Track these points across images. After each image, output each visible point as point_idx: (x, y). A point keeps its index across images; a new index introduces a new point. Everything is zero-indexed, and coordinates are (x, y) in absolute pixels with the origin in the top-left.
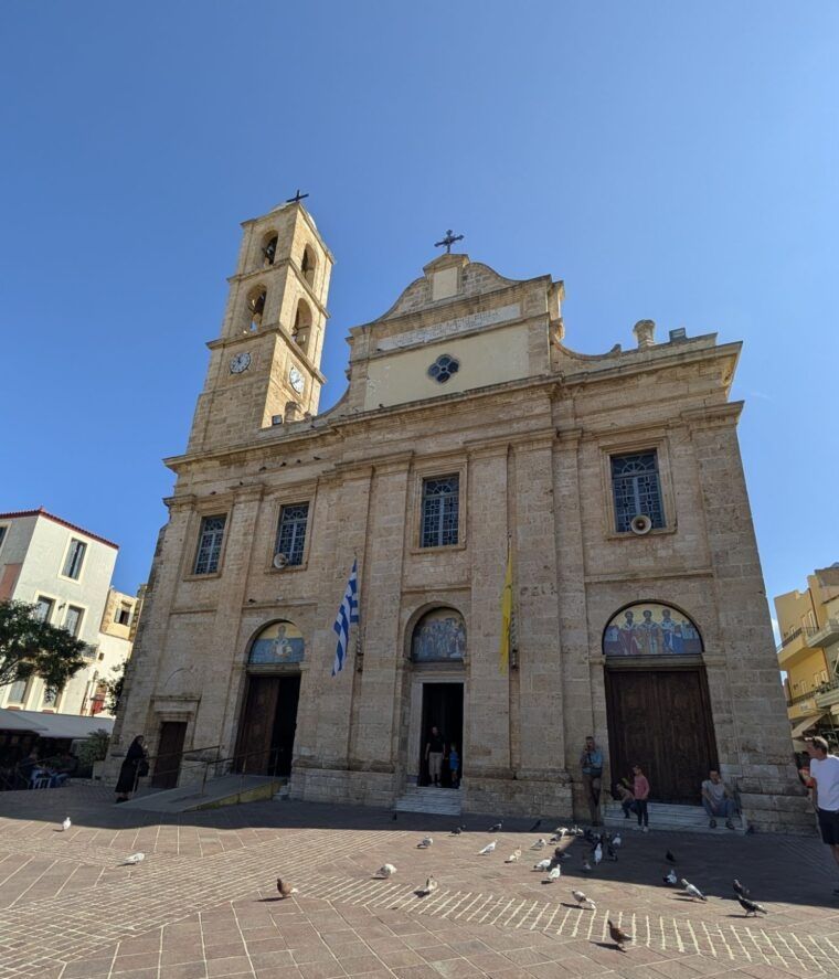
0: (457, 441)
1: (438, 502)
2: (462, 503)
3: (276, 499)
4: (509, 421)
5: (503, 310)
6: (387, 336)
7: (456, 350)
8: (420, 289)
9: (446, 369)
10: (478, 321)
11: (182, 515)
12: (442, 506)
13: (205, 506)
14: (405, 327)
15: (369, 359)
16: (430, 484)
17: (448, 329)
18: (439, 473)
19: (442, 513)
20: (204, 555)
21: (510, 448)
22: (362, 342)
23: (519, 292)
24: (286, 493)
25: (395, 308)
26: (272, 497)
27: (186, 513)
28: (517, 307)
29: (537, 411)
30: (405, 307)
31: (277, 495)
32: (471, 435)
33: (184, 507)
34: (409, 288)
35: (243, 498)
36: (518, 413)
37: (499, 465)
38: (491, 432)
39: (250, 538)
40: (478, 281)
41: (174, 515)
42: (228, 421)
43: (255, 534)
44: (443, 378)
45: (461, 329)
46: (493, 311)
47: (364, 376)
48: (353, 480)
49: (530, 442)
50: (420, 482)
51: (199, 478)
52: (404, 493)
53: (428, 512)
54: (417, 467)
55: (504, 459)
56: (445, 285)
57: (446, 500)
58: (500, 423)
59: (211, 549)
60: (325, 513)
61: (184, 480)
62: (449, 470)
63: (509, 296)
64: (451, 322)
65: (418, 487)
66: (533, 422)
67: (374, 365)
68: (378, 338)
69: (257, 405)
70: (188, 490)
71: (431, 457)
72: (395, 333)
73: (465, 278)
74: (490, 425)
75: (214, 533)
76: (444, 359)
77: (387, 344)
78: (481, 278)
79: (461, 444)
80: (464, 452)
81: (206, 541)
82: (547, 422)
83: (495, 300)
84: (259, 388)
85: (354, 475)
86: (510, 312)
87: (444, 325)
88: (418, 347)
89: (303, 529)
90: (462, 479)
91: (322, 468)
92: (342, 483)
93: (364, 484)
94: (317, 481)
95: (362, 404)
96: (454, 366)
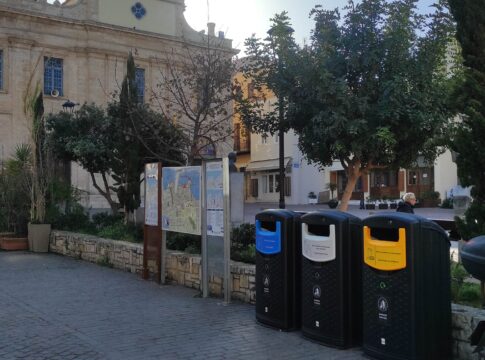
0: (145, 54)
3: (41, 52)
7: (145, 3)
9: (139, 11)
21: (167, 65)
24: (48, 50)
26: (38, 49)
29: (178, 51)
31: (41, 49)
32: (153, 54)
35: (18, 45)
38: (160, 55)
43: (30, 71)
44: (138, 16)
48: (95, 58)
58: (164, 52)
62: (141, 66)
66: (176, 57)
76: (139, 5)
79: (148, 57)
80: (148, 60)
85: (95, 55)
89: (59, 75)
90: (147, 72)
91: (72, 43)
92: (88, 58)
93: (101, 62)
94: (69, 50)
95: (97, 13)
96: (143, 11)
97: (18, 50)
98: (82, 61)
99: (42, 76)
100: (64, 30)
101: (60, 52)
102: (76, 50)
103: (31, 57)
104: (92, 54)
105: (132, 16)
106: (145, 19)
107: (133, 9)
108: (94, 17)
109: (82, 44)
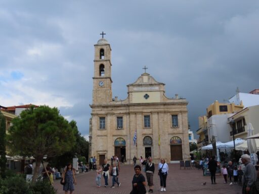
3: (116, 116)
4: (158, 108)
7: (148, 93)
8: (141, 79)
10: (152, 89)
13: (100, 115)
14: (138, 86)
15: (132, 92)
16: (145, 117)
21: (158, 113)
22: (130, 88)
25: (136, 82)
27: (96, 117)
34: (138, 78)
37: (156, 115)
38: (155, 110)
39: (112, 123)
41: (93, 117)
42: (101, 97)
45: (149, 89)
46: (154, 87)
47: (131, 95)
49: (161, 112)
51: (98, 109)
52: (141, 118)
53: (145, 121)
57: (148, 119)
59: (103, 124)
61: (94, 109)
62: (148, 115)
63: (157, 85)
64: (147, 87)
69: (108, 95)
70: (95, 112)
71: (145, 113)
73: (149, 79)
75: (103, 121)
77: (135, 89)
78: (152, 80)
79: (150, 111)
84: (108, 91)
86: (157, 88)
88: (141, 91)
89: (122, 121)
91: (125, 111)
93: (134, 116)
95: (132, 101)
96: (148, 96)
97: (109, 116)
98: (128, 116)
99: (116, 123)
100: (122, 108)
102: (126, 114)
103: (113, 117)
104: (131, 114)
105: (144, 99)
107: (145, 96)
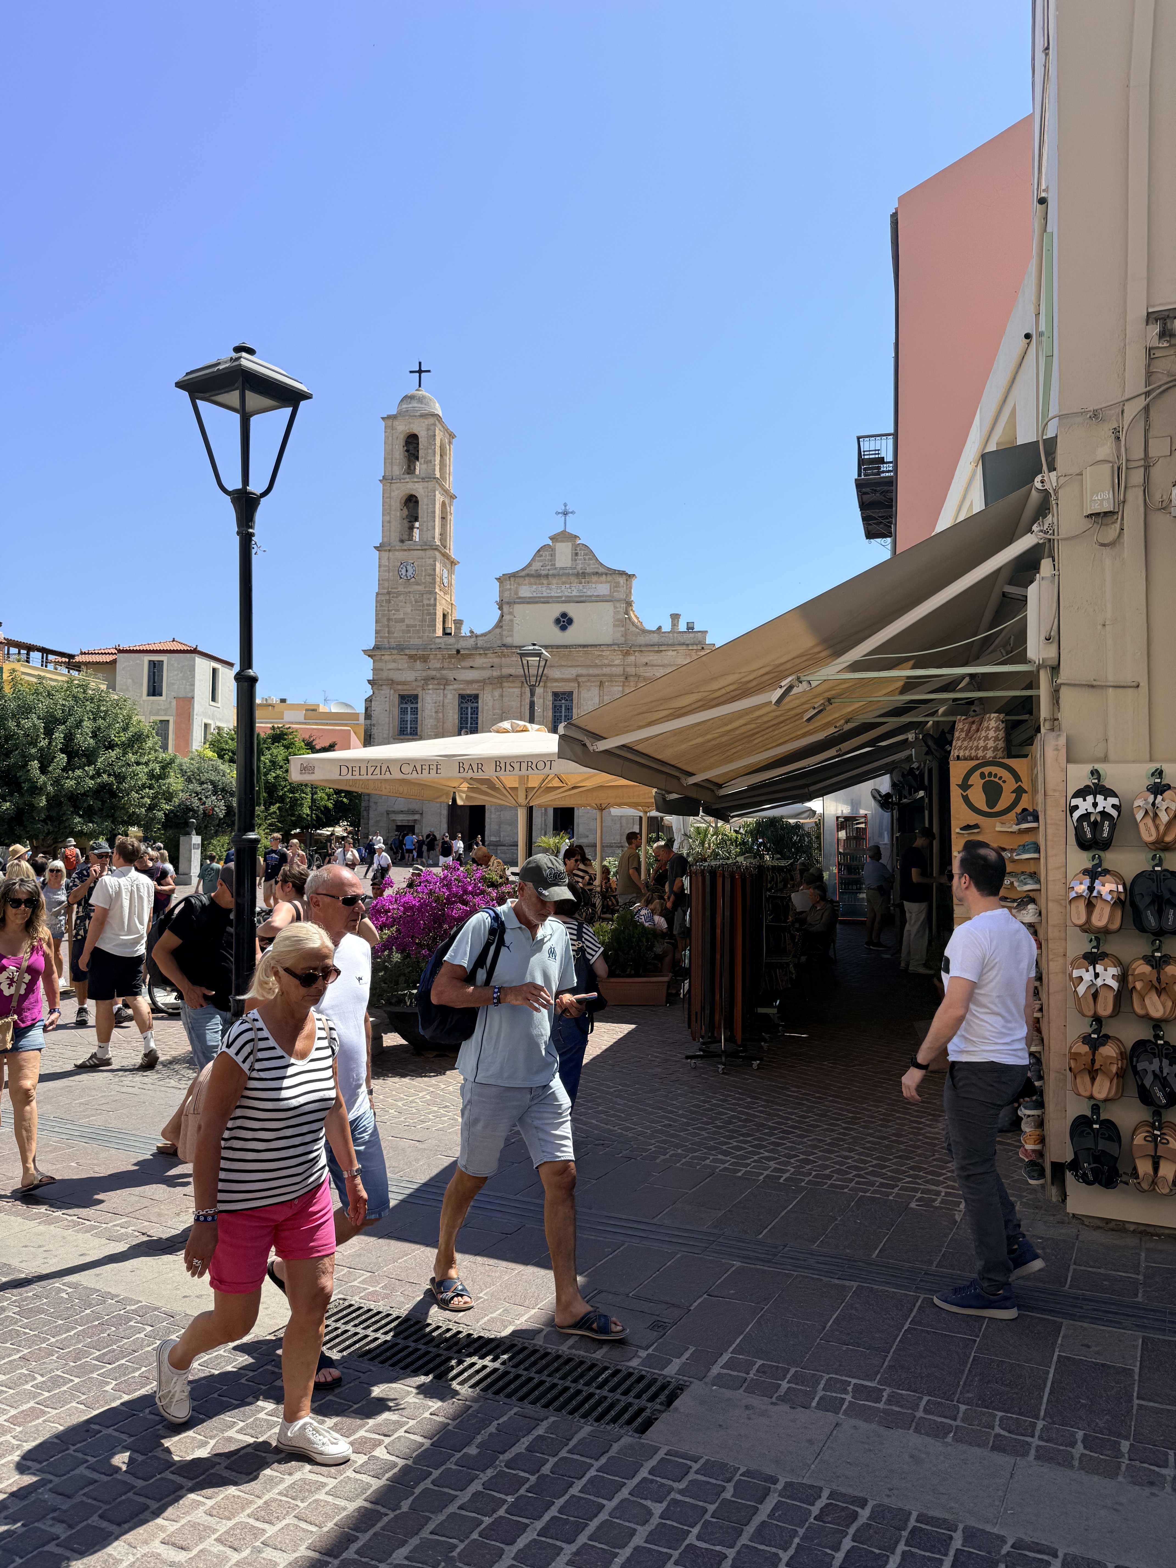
0: (571, 673)
1: (561, 706)
2: (574, 710)
3: (455, 690)
4: (602, 666)
5: (600, 586)
6: (525, 585)
7: (572, 610)
8: (547, 553)
9: (564, 622)
10: (585, 590)
11: (382, 692)
12: (563, 710)
13: (399, 687)
14: (538, 582)
15: (515, 603)
16: (556, 695)
17: (566, 591)
18: (562, 690)
19: (563, 714)
20: (403, 721)
21: (601, 682)
22: (508, 587)
23: (609, 578)
24: (462, 686)
25: (530, 565)
26: (451, 687)
27: (386, 690)
28: (607, 586)
29: (617, 662)
30: (537, 566)
31: (455, 686)
32: (581, 671)
33: (384, 687)
34: (539, 551)
35: (431, 687)
36: (606, 662)
37: (595, 691)
38: (591, 671)
39: (441, 715)
40: (585, 559)
41: (376, 691)
42: (407, 621)
43: (443, 712)
44: (563, 628)
45: (574, 593)
46: (594, 586)
47: (511, 613)
48: (509, 687)
49: (611, 681)
50: (550, 694)
51: (393, 666)
52: (542, 700)
53: (555, 712)
54: (549, 684)
55: (597, 688)
56: (563, 556)
57: (566, 706)
58: (596, 666)
59: (409, 717)
60: (490, 704)
61: (380, 665)
62: (568, 689)
63: (604, 578)
64: (568, 586)
65: (550, 697)
66: (614, 669)
67: (517, 607)
68: (519, 584)
69: (429, 614)
70: (384, 675)
71: (556, 680)
72: (530, 584)
73: (576, 554)
74: (590, 666)
75: (409, 706)
76: (564, 615)
77: (525, 591)
78: (587, 557)
79: (574, 676)
80: (576, 679)
81: (403, 711)
82: (619, 670)
83: (595, 579)
84: (429, 599)
85: (509, 684)
86: (602, 588)
87: (563, 587)
88: (546, 601)
89: (475, 711)
90: (575, 696)
91: (486, 674)
92: (502, 687)
93: (516, 691)
94: (484, 682)
95: (512, 636)
96: (570, 621)
97: (431, 692)
98: (497, 693)
99: (456, 716)
100: (479, 661)
101: (475, 686)
102: (491, 681)
103: (445, 696)
104: (506, 684)
105: (556, 630)
106: (571, 629)
107: (557, 621)
108: (508, 641)
109: (496, 673)
